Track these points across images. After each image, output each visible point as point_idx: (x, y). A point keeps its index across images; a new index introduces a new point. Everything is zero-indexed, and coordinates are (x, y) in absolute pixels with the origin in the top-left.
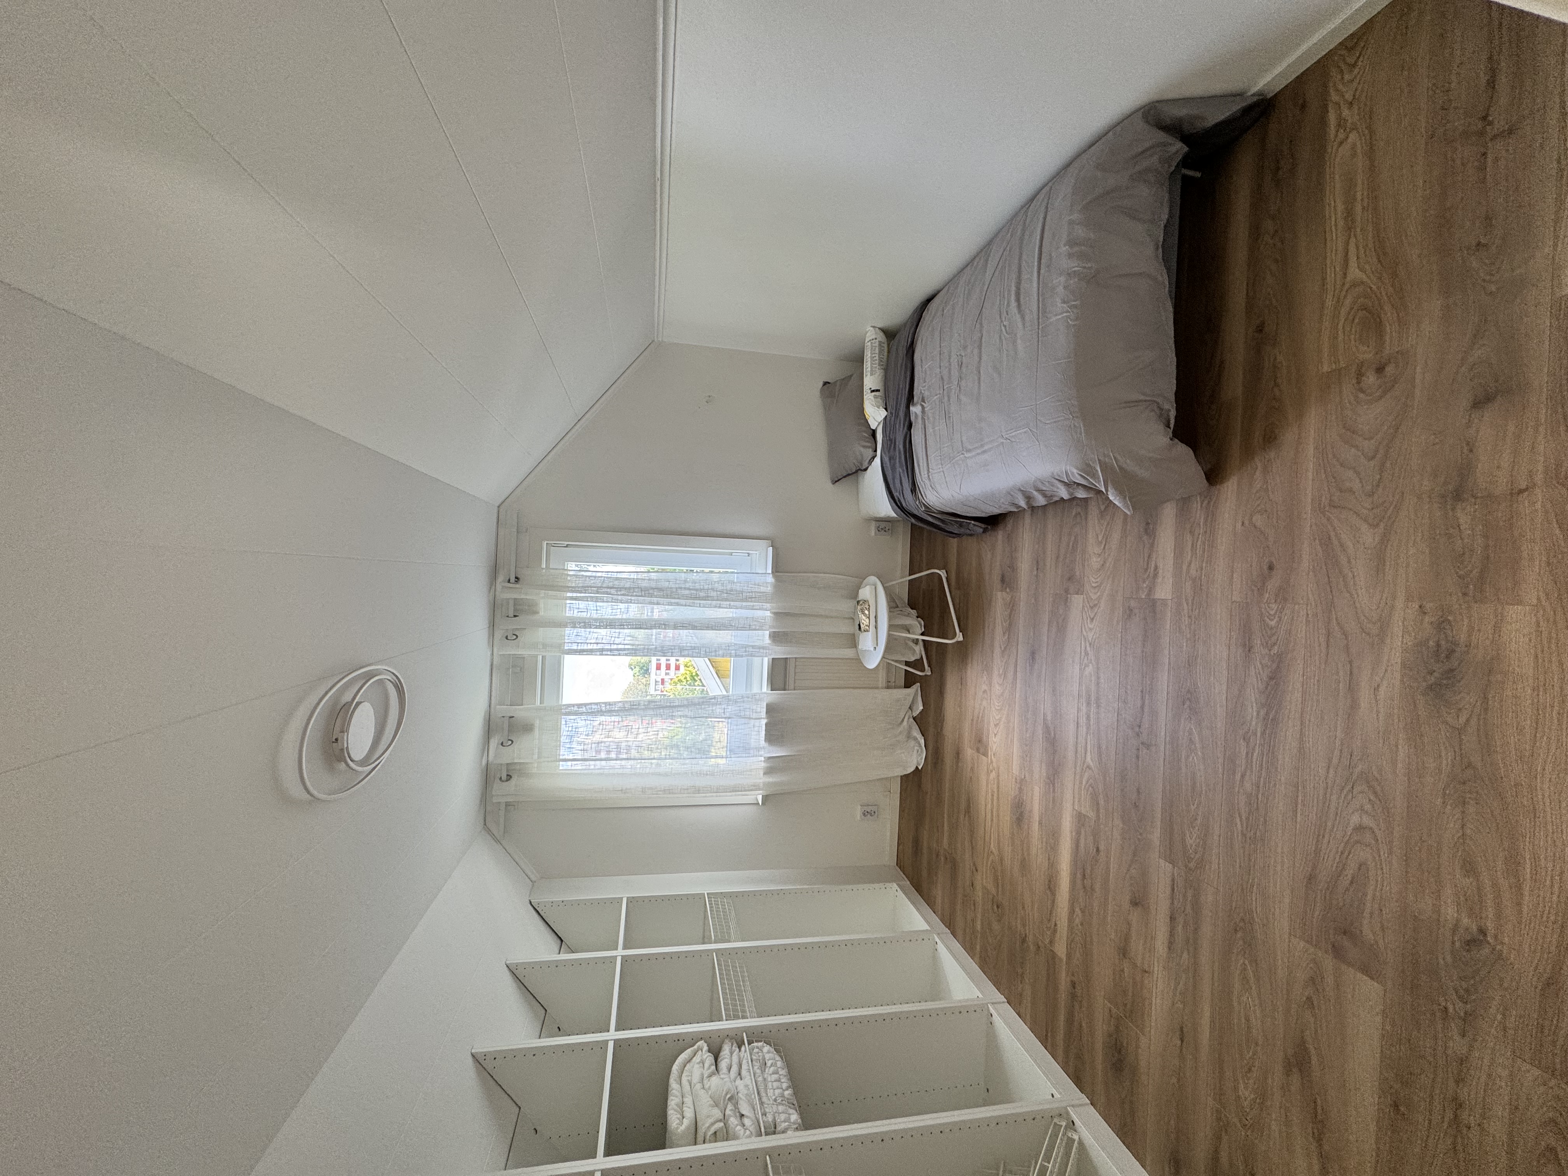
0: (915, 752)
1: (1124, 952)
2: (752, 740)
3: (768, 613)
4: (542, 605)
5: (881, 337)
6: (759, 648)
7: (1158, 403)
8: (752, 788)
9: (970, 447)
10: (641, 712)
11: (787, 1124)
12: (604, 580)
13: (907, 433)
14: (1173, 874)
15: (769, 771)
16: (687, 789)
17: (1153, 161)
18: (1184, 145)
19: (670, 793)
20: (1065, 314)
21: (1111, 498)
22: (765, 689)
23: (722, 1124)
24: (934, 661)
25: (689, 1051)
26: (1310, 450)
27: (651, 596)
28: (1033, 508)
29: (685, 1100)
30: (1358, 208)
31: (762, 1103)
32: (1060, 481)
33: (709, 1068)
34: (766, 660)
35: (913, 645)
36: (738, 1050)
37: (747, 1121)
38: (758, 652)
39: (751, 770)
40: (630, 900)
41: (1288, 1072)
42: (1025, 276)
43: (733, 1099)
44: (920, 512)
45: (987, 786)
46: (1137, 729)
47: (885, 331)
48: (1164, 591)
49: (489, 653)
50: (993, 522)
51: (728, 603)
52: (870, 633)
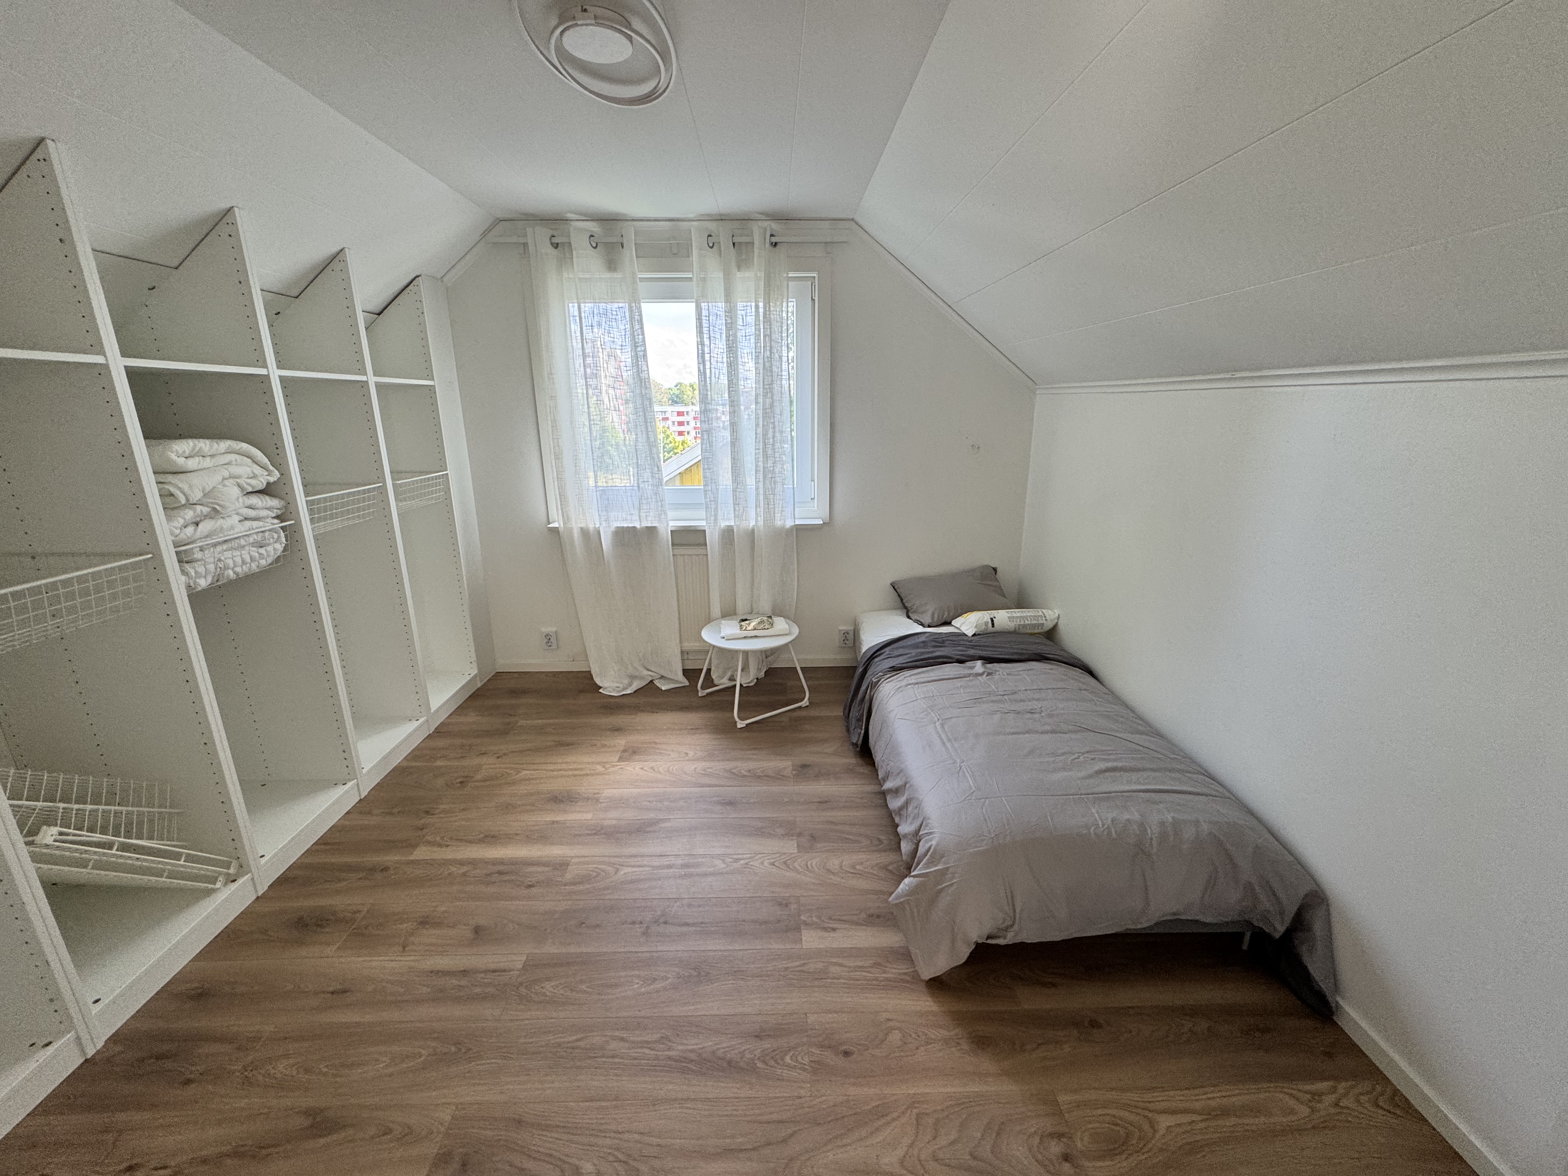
0: (618, 685)
1: (425, 922)
2: (616, 514)
3: (752, 523)
4: (748, 274)
5: (1049, 625)
6: (716, 516)
7: (1012, 926)
8: (565, 516)
9: (946, 727)
10: (638, 391)
11: (193, 574)
12: (778, 343)
13: (954, 658)
14: (510, 971)
15: (585, 532)
16: (558, 446)
17: (1266, 904)
18: (1281, 933)
19: (553, 427)
20: (1100, 823)
21: (907, 880)
22: (672, 524)
23: (183, 501)
24: (715, 698)
25: (265, 460)
26: (975, 1088)
27: (765, 396)
28: (883, 794)
29: (208, 459)
30: (1233, 1120)
31: (215, 545)
32: (921, 825)
33: (249, 484)
34: (703, 523)
35: (729, 674)
36: (274, 515)
37: (190, 530)
38: (711, 516)
39: (584, 513)
40: (431, 389)
41: (308, 1112)
42: (1134, 776)
43: (215, 513)
44: (870, 678)
45: (588, 763)
46: (662, 920)
47: (1055, 628)
48: (811, 940)
49: (691, 216)
50: (865, 752)
51: (761, 480)
52: (738, 631)
